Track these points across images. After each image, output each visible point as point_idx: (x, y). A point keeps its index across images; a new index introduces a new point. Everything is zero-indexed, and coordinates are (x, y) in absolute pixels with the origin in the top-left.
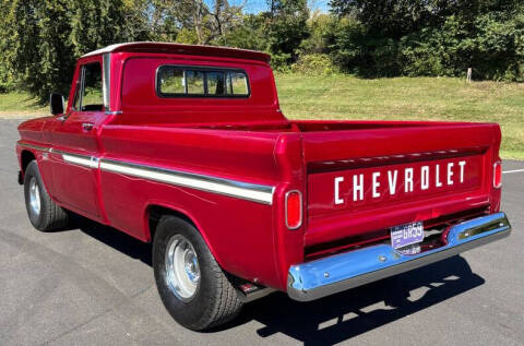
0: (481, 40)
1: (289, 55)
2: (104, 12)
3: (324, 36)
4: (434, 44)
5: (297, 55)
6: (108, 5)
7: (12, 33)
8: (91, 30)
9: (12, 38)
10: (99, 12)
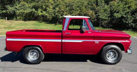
0: (8, 11)
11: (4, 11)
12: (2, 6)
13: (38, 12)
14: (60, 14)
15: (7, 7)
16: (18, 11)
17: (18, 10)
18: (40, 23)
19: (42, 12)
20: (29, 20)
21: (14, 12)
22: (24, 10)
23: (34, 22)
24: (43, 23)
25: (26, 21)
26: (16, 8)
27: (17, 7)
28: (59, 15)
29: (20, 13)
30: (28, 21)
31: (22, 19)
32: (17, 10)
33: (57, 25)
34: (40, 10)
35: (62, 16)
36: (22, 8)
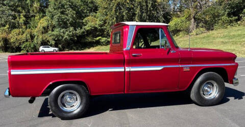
2: (150, 6)
5: (241, 17)
6: (151, 2)
7: (113, 19)
8: (144, 14)
9: (114, 21)
10: (147, 6)
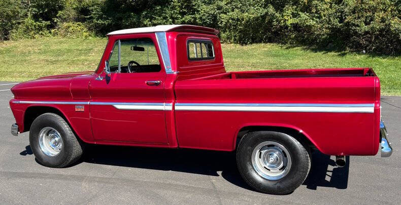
0: (198, 16)
1: (48, 23)
3: (74, 9)
4: (165, 18)
5: (56, 23)
11: (188, 18)
12: (182, 4)
13: (283, 16)
14: (363, 19)
15: (195, 6)
16: (225, 16)
17: (226, 13)
18: (287, 48)
19: (294, 15)
20: (254, 40)
21: (214, 18)
22: (243, 12)
23: (269, 46)
24: (298, 50)
25: (246, 44)
26: (219, 8)
27: (223, 4)
28: (356, 22)
29: (228, 21)
30: (251, 43)
31: (235, 40)
32: (223, 12)
33: (348, 56)
34: (289, 10)
35: (366, 24)
36: (237, 8)
